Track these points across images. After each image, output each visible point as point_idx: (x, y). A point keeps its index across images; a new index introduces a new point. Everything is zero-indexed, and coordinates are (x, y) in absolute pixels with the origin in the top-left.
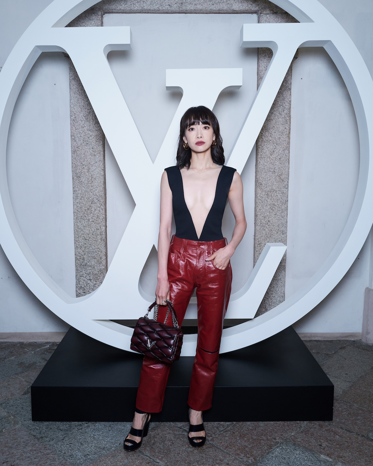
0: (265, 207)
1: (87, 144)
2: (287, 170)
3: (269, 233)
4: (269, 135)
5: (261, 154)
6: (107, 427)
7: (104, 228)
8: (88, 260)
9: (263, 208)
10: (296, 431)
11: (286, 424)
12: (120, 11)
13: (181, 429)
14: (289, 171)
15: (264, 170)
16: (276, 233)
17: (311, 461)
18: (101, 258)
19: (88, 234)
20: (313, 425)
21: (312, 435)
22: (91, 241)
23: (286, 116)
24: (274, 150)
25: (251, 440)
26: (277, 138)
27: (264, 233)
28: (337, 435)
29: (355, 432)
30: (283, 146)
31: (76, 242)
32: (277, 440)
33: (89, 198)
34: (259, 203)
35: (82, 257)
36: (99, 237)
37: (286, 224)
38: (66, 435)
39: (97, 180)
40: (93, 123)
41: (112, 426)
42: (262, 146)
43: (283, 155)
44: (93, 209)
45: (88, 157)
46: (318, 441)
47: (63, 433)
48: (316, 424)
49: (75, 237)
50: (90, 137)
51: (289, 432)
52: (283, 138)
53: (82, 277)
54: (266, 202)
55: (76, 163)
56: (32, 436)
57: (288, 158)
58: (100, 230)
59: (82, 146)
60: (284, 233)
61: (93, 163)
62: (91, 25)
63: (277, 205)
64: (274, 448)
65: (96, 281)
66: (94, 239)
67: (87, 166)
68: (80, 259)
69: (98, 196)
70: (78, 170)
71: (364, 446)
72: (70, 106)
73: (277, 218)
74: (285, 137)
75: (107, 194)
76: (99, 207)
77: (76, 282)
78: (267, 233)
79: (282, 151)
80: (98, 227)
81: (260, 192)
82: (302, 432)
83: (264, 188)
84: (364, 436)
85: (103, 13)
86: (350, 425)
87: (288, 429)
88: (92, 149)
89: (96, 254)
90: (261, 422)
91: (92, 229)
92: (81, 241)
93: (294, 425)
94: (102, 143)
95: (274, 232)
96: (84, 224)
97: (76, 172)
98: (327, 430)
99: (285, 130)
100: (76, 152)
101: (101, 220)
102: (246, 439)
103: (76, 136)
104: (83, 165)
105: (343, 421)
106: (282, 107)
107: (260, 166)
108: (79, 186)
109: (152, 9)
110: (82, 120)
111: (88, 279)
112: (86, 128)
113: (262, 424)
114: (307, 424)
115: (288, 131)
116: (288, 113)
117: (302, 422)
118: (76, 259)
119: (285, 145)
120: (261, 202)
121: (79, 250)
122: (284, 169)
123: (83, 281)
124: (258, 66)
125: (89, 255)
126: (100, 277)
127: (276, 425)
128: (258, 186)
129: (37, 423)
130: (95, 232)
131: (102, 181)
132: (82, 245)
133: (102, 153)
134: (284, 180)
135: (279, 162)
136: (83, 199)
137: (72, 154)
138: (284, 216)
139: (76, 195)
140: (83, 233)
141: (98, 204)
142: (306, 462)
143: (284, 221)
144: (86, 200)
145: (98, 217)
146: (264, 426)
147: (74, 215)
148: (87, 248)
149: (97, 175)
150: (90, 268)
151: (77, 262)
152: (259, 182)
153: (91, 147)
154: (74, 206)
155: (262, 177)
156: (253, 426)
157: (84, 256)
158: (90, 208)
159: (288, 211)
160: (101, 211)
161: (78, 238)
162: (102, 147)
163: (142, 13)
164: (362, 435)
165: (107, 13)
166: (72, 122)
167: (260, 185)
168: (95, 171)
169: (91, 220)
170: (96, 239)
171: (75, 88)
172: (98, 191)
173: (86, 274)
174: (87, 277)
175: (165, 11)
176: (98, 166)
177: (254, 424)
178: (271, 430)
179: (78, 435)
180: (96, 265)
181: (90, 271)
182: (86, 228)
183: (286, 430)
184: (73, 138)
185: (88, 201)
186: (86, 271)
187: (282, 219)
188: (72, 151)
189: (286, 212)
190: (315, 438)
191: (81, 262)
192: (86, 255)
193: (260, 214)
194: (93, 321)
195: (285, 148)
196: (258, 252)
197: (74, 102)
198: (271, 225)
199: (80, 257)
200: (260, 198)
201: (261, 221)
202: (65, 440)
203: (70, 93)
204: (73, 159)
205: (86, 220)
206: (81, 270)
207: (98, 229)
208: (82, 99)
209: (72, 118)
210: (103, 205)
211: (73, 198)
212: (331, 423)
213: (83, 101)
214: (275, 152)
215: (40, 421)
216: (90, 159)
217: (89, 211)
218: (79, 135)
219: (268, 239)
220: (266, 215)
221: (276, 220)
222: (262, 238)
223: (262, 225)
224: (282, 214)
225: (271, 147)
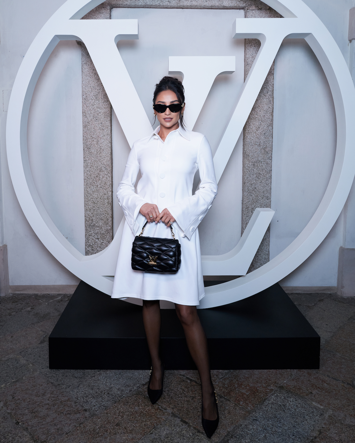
0: (251, 176)
1: (97, 119)
2: (271, 143)
3: (255, 199)
4: (255, 114)
5: (248, 129)
6: (117, 375)
7: (111, 193)
8: (96, 222)
9: (250, 176)
10: (287, 379)
11: (278, 372)
12: (126, 6)
13: (184, 377)
14: (272, 145)
15: (251, 144)
16: (261, 198)
17: (304, 408)
18: (108, 220)
19: (97, 199)
20: (302, 373)
21: (302, 383)
22: (99, 205)
23: (270, 97)
24: (260, 127)
25: (248, 388)
26: (262, 116)
27: (251, 198)
28: (325, 383)
29: (341, 380)
30: (267, 123)
31: (86, 205)
32: (272, 388)
33: (97, 167)
34: (246, 172)
35: (91, 218)
36: (106, 201)
37: (271, 191)
38: (81, 383)
39: (105, 151)
40: (102, 102)
41: (122, 373)
42: (249, 122)
43: (268, 130)
44: (101, 177)
45: (97, 131)
46: (309, 388)
47: (78, 381)
48: (304, 372)
49: (85, 201)
50: (99, 114)
51: (282, 380)
52: (267, 115)
53: (91, 237)
54: (253, 171)
55: (86, 136)
56: (50, 384)
57: (271, 133)
58: (107, 195)
59: (92, 121)
60: (269, 198)
61: (102, 136)
62: (101, 18)
63: (262, 174)
64: (269, 395)
65: (103, 239)
66: (102, 203)
67: (96, 139)
68: (89, 220)
69: (105, 165)
70: (88, 142)
71: (350, 394)
72: (82, 87)
73: (263, 186)
74: (268, 115)
75: (113, 163)
76: (107, 175)
77: (86, 241)
78: (254, 199)
79: (266, 127)
80: (105, 192)
81: (247, 163)
82: (293, 380)
83: (251, 159)
84: (349, 384)
85: (111, 8)
86: (336, 373)
87: (281, 377)
88: (101, 124)
89: (103, 216)
90: (255, 370)
91: (100, 194)
92: (90, 205)
93: (285, 373)
94: (109, 119)
95: (260, 197)
96: (93, 189)
97: (86, 144)
98: (315, 378)
99: (269, 109)
100: (86, 127)
101: (108, 186)
102: (243, 386)
103: (87, 113)
104: (93, 138)
105: (329, 369)
106: (266, 89)
107: (248, 140)
108: (89, 157)
109: (154, 4)
110: (92, 99)
111: (96, 238)
112: (96, 106)
113: (256, 372)
114: (297, 372)
115: (271, 109)
116: (272, 94)
117: (292, 370)
118: (86, 220)
119: (269, 122)
120: (248, 171)
121: (88, 212)
122: (269, 142)
123: (91, 240)
124: (245, 54)
125: (98, 217)
126: (107, 236)
127: (269, 373)
128: (246, 158)
129: (54, 371)
130: (103, 197)
131: (110, 152)
132: (91, 208)
133: (110, 127)
134: (268, 152)
135: (264, 136)
136: (92, 167)
137: (83, 128)
138: (269, 184)
139: (86, 164)
140: (92, 197)
141: (106, 172)
142: (300, 409)
143: (268, 188)
144: (95, 168)
145: (105, 183)
146: (259, 374)
147: (84, 181)
148: (95, 210)
149: (105, 147)
150: (98, 228)
151: (86, 223)
152: (246, 153)
153: (100, 122)
154: (84, 174)
155: (249, 149)
156: (248, 374)
157: (93, 218)
158: (99, 175)
159: (272, 179)
160: (108, 178)
161: (88, 201)
162: (110, 123)
163: (145, 8)
164: (347, 383)
165: (115, 7)
166: (83, 101)
167: (247, 157)
168: (103, 143)
169: (99, 186)
170: (104, 203)
171: (86, 71)
172: (105, 160)
173: (94, 233)
174: (95, 237)
175: (165, 7)
176: (106, 139)
177: (249, 372)
178: (265, 377)
179: (91, 382)
180: (103, 225)
181: (98, 231)
182: (94, 193)
183: (278, 377)
184: (84, 114)
185: (97, 169)
186: (94, 231)
187: (267, 186)
188: (83, 125)
189: (270, 180)
190: (306, 386)
191: (90, 223)
192: (94, 217)
193: (247, 181)
194: (103, 277)
195: (269, 125)
196: (246, 215)
197: (85, 84)
198: (257, 191)
199: (89, 218)
200: (248, 168)
201: (248, 188)
202: (80, 387)
203: (82, 75)
204: (84, 132)
205: (95, 186)
206: (90, 230)
207: (105, 194)
208: (93, 80)
209: (83, 97)
210: (110, 173)
211: (84, 166)
212: (319, 371)
213: (93, 83)
214: (260, 128)
215: (56, 369)
216: (99, 132)
217: (97, 178)
218: (90, 112)
219: (254, 204)
220: (253, 183)
221: (261, 187)
222: (249, 203)
223: (249, 191)
224: (267, 182)
225: (257, 124)
